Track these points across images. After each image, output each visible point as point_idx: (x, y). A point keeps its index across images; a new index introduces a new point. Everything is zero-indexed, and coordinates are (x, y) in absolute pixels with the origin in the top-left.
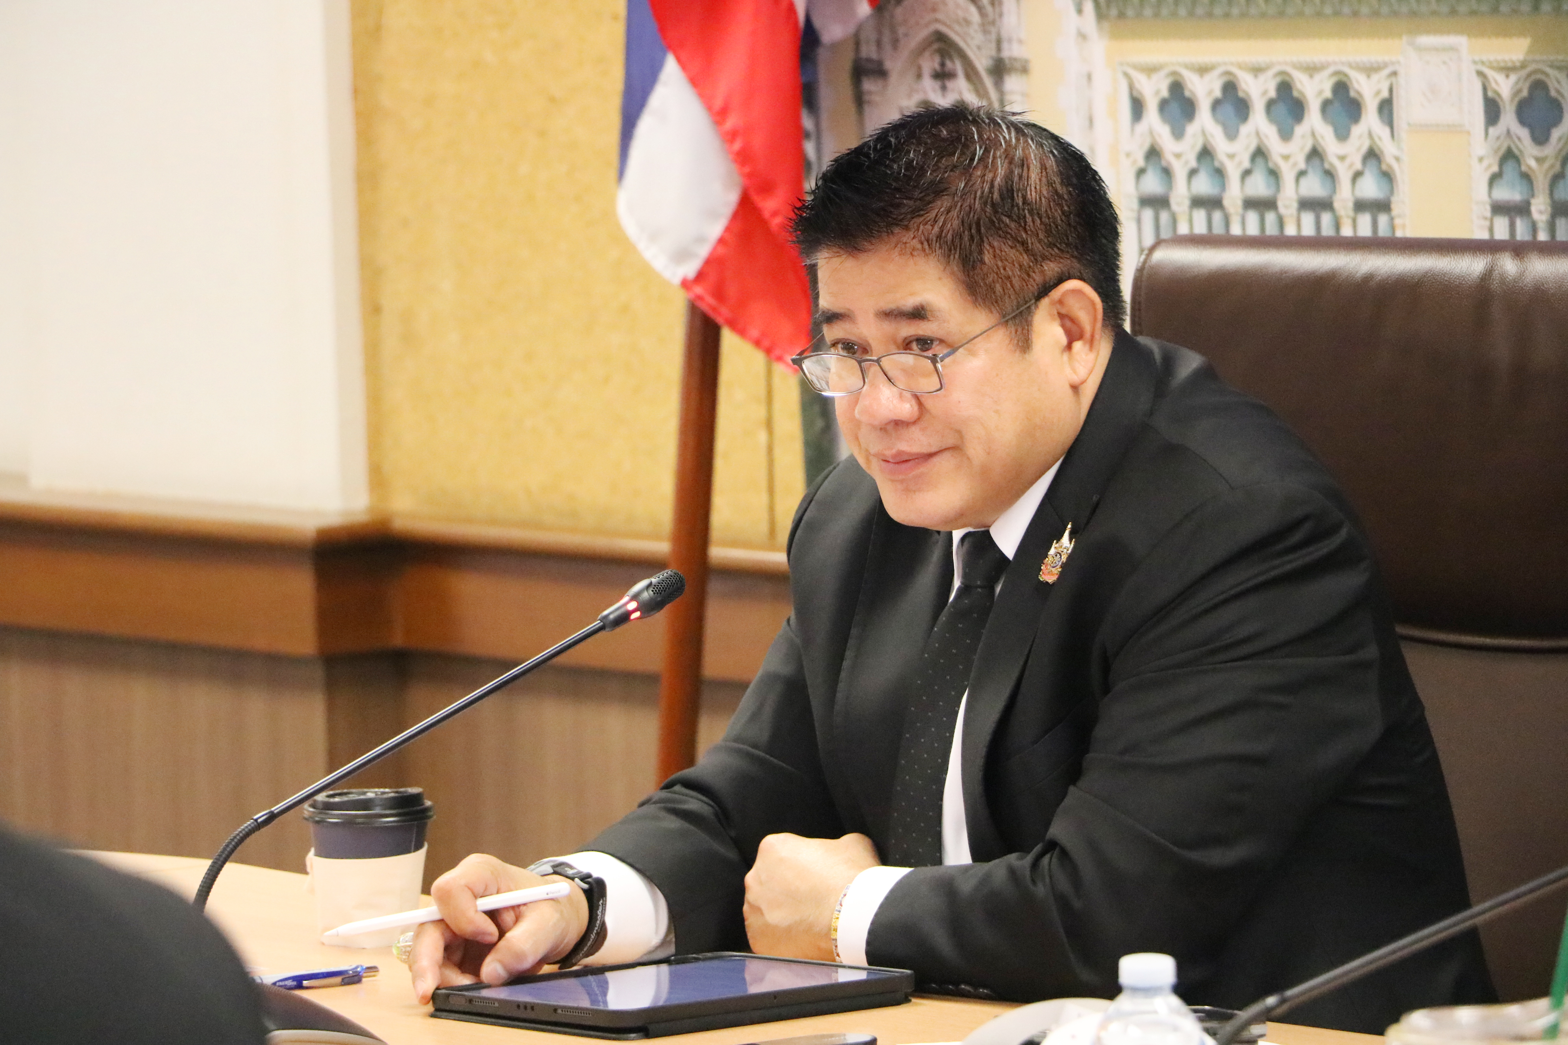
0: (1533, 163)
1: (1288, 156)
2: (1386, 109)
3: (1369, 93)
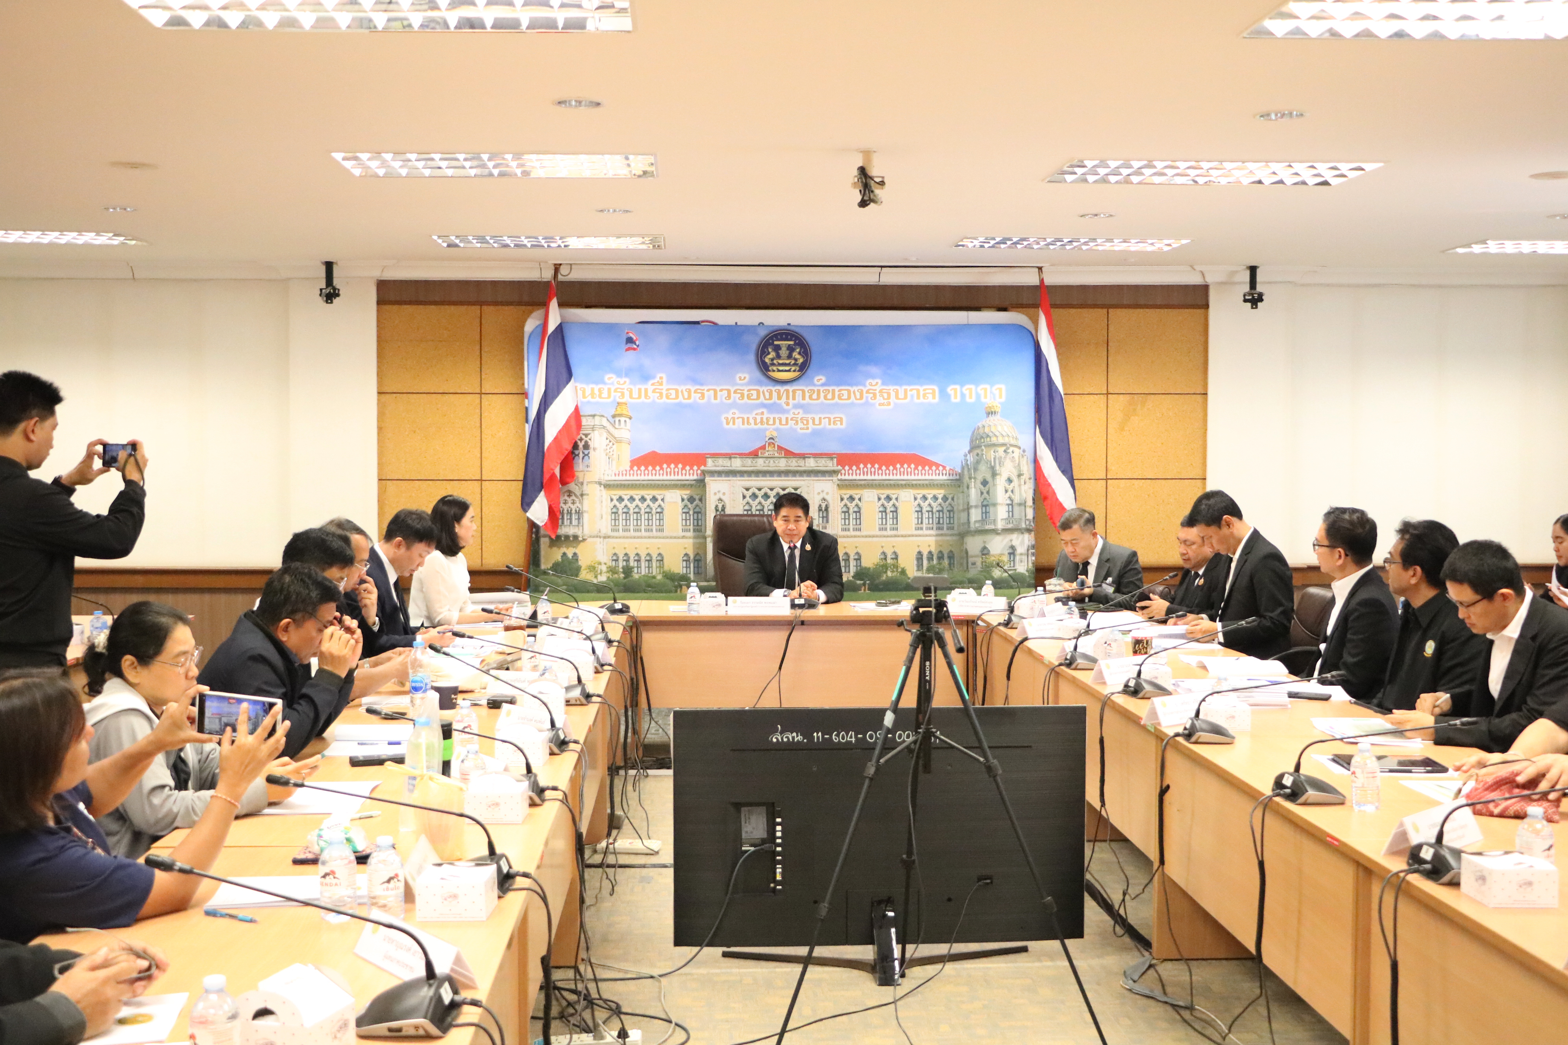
0: (690, 507)
1: (643, 506)
2: (663, 500)
3: (659, 498)
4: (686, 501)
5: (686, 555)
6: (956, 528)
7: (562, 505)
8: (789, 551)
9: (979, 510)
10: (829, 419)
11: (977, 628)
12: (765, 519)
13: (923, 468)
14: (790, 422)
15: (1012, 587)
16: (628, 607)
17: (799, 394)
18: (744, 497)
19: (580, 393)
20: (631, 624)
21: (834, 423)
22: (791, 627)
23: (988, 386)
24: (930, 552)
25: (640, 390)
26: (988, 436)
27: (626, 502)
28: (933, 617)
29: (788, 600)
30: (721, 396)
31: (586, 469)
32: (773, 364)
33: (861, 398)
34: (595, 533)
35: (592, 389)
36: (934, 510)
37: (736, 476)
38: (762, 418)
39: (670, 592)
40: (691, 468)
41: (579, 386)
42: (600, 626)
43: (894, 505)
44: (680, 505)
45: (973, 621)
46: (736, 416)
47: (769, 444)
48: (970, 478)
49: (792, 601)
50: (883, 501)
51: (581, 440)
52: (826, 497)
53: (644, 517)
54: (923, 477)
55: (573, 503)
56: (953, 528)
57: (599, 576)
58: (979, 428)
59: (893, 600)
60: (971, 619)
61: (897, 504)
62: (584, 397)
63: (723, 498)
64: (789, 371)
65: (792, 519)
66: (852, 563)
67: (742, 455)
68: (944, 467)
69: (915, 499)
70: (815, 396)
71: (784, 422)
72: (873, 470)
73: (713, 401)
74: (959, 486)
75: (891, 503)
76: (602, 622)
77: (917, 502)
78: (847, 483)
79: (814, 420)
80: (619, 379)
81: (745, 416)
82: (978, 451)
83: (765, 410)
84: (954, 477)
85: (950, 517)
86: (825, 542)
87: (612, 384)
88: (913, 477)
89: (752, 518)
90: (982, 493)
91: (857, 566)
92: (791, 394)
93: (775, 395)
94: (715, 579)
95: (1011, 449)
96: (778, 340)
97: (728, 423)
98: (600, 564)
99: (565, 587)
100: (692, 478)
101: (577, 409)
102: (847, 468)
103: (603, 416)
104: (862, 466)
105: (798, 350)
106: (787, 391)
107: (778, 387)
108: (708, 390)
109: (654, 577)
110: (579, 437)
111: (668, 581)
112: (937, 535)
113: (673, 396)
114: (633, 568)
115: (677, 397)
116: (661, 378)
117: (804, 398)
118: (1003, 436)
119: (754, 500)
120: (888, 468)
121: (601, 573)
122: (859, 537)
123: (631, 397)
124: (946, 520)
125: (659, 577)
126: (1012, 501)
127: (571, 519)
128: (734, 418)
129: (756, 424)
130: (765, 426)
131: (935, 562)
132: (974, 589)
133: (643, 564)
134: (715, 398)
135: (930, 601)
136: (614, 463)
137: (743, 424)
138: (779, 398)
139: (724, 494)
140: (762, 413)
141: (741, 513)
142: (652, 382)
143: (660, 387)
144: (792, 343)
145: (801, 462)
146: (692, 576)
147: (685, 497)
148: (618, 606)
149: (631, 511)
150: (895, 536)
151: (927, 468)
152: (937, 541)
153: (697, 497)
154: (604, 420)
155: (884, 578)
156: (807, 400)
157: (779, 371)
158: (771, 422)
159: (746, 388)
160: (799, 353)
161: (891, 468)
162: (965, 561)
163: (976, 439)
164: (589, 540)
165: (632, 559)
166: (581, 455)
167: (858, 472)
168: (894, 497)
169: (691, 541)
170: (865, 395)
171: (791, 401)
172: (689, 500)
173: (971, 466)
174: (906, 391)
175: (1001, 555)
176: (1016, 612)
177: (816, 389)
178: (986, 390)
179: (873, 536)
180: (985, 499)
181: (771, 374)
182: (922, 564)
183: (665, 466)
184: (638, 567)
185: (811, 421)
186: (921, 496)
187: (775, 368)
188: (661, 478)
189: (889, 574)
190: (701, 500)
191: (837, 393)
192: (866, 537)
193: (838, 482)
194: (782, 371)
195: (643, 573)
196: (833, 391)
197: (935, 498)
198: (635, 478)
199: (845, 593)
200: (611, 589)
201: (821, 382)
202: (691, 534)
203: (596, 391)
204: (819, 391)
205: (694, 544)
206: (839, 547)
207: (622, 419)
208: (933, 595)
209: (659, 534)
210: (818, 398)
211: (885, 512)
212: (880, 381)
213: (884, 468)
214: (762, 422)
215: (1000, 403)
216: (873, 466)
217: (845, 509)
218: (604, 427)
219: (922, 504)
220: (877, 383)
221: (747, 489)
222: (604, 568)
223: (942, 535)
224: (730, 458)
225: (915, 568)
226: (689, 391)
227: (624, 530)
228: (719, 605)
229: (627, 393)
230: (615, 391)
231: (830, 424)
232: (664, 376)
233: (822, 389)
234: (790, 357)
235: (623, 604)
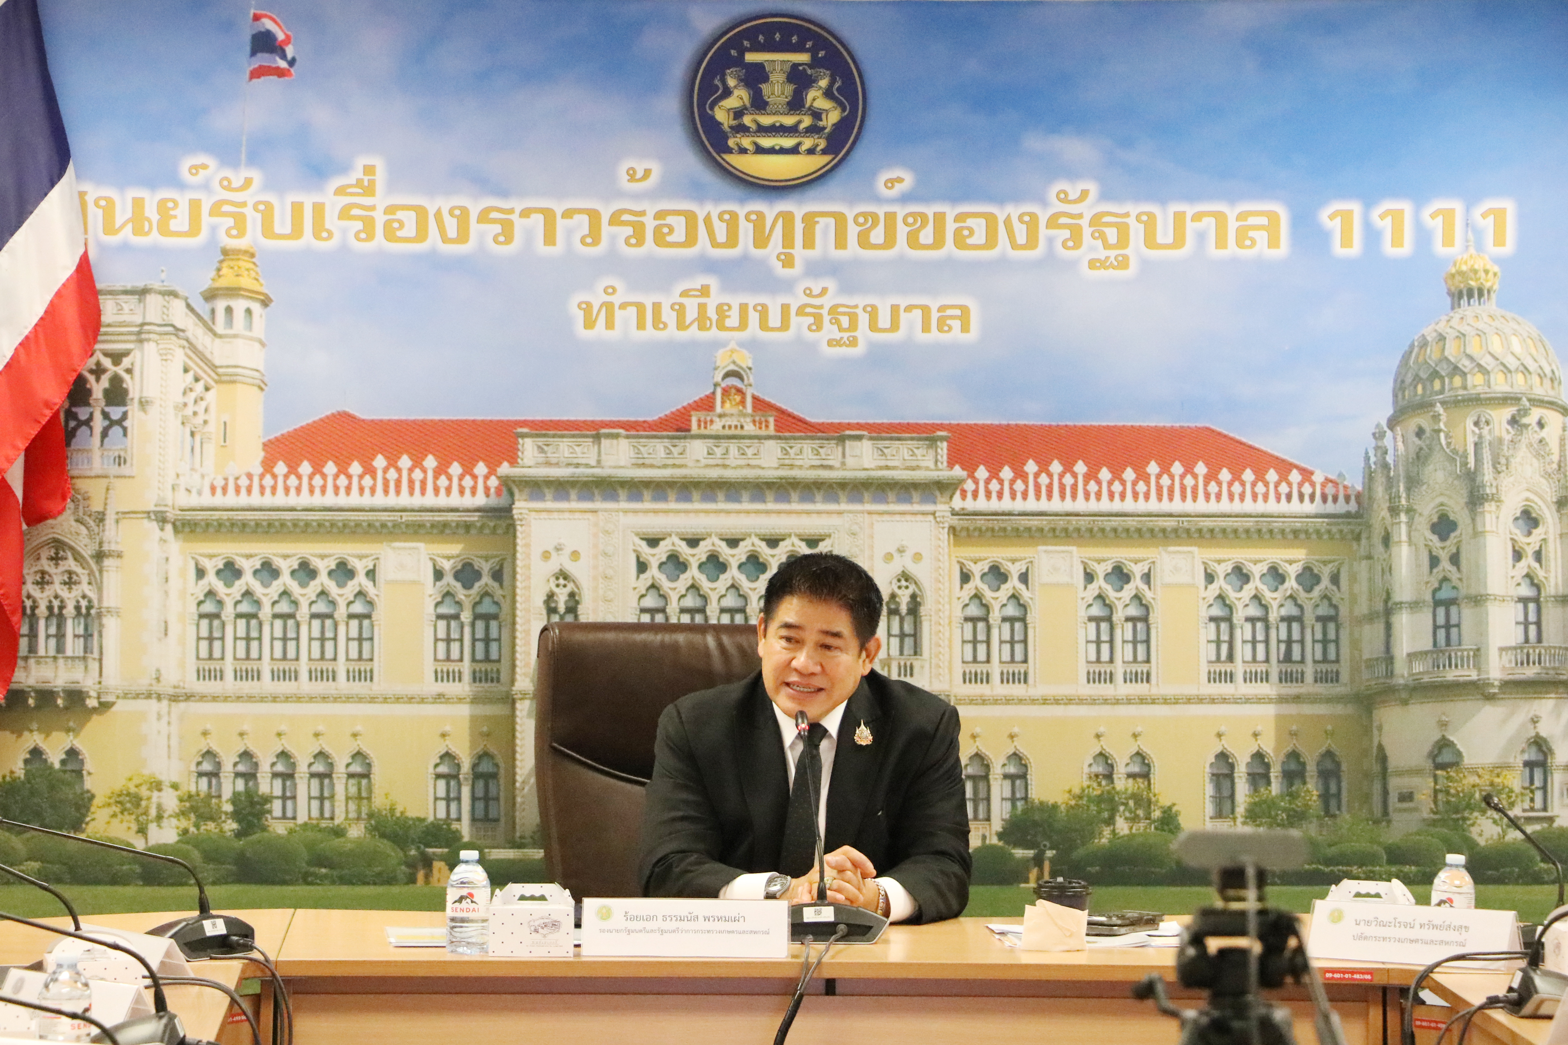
0: (463, 597)
1: (305, 594)
2: (371, 574)
3: (360, 567)
4: (449, 579)
5: (447, 756)
6: (1345, 677)
7: (30, 588)
8: (800, 747)
9: (1425, 619)
10: (925, 310)
11: (1419, 1012)
12: (710, 641)
13: (1237, 476)
14: (794, 320)
15: (1537, 879)
16: (247, 932)
17: (825, 227)
18: (642, 567)
19: (95, 215)
20: (255, 988)
21: (942, 325)
22: (789, 1001)
23: (1457, 206)
24: (1259, 756)
25: (297, 208)
26: (1456, 370)
27: (248, 580)
28: (1253, 968)
29: (780, 910)
30: (569, 232)
31: (114, 470)
32: (742, 129)
33: (1031, 242)
34: (144, 683)
35: (138, 203)
36: (1273, 616)
37: (614, 498)
38: (702, 307)
39: (390, 880)
40: (468, 470)
41: (93, 192)
42: (149, 997)
43: (1137, 598)
44: (430, 591)
45: (1403, 991)
46: (617, 299)
47: (726, 392)
48: (1394, 511)
49: (796, 911)
50: (1100, 582)
51: (98, 371)
52: (913, 569)
53: (309, 630)
54: (1237, 507)
55: (70, 582)
56: (1335, 678)
57: (152, 828)
58: (1424, 344)
59: (1132, 914)
60: (1395, 981)
61: (1148, 595)
62: (110, 228)
63: (571, 568)
64: (794, 151)
65: (811, 637)
66: (999, 789)
67: (633, 428)
68: (1306, 474)
69: (1210, 578)
70: (877, 235)
71: (775, 320)
72: (1068, 480)
73: (541, 248)
74: (1358, 538)
75: (1129, 590)
76: (156, 983)
77: (1214, 590)
78: (980, 522)
79: (873, 312)
80: (228, 173)
81: (649, 302)
82: (1423, 420)
83: (713, 282)
84: (1341, 507)
85: (1325, 642)
86: (921, 719)
87: (206, 187)
88: (1201, 506)
89: (668, 638)
90: (1434, 561)
91: (1013, 800)
92: (799, 227)
93: (746, 230)
94: (542, 838)
95: (1536, 414)
96: (757, 48)
97: (589, 323)
98: (157, 786)
99: (35, 865)
100: (468, 501)
101: (84, 268)
102: (982, 473)
103: (174, 294)
104: (1031, 467)
105: (824, 83)
106: (788, 218)
107: (758, 205)
108: (526, 213)
109: (339, 832)
110: (91, 363)
111: (385, 846)
112: (1282, 700)
113: (409, 230)
114: (268, 799)
115: (421, 234)
116: (369, 170)
117: (841, 242)
118: (1506, 370)
119: (674, 578)
120: (1117, 475)
121: (159, 818)
122: (1021, 701)
123: (268, 231)
124: (1314, 651)
125: (356, 832)
126: (1537, 587)
127: (60, 636)
128: (608, 307)
129: (681, 325)
130: (714, 333)
131: (1276, 788)
132: (1407, 881)
133: (304, 788)
134: (550, 239)
135: (1243, 914)
136: (210, 449)
137: (641, 326)
138: (761, 240)
139: (575, 555)
140: (704, 291)
141: (631, 619)
142: (336, 182)
143: (367, 201)
144: (803, 58)
145: (832, 453)
146: (465, 828)
147: (447, 565)
148: (214, 928)
149: (266, 612)
150: (1142, 701)
151: (1248, 475)
152: (1280, 719)
153: (486, 567)
154: (178, 306)
155: (1104, 838)
156: (853, 248)
157: (760, 150)
158: (733, 320)
159: (651, 208)
160: (828, 94)
161: (1129, 474)
162: (1377, 787)
163: (1417, 379)
164: (121, 706)
165: (265, 769)
166: (99, 423)
167: (1141, 487)
168: (1138, 570)
169: (464, 711)
170: (1043, 232)
171: (798, 251)
172: (457, 576)
173: (1399, 472)
174: (1179, 218)
175: (1500, 768)
176: (1550, 963)
177: (881, 211)
178: (1447, 215)
179: (1070, 701)
180: (1445, 579)
181: (735, 160)
182: (1232, 797)
183: (380, 462)
184: (284, 798)
185: (863, 319)
186: (1228, 567)
187: (746, 142)
188: (366, 500)
189: (1122, 826)
190: (497, 575)
191: (951, 226)
192: (1045, 701)
193: (955, 521)
194: (771, 151)
195: (302, 818)
196: (940, 218)
197: (1276, 575)
198: (280, 499)
199: (975, 891)
200: (192, 872)
201: (899, 188)
202: (464, 688)
203: (151, 212)
204: (890, 218)
205: (474, 720)
206: (963, 738)
207: (239, 305)
208: (1251, 893)
209: (359, 688)
210: (890, 241)
211: (1109, 619)
212: (1092, 187)
213: (1105, 474)
214: (702, 321)
215: (1497, 261)
216: (1068, 468)
217: (974, 610)
218: (177, 331)
219: (1232, 595)
220: (1084, 194)
221: (653, 542)
222: (170, 801)
223: (1297, 699)
224: (597, 438)
225: (1210, 809)
226: (463, 217)
227: (241, 675)
228: (555, 925)
229: (254, 219)
230: (216, 210)
231: (926, 328)
232: (379, 163)
233: (901, 211)
234: (796, 104)
235: (229, 922)
